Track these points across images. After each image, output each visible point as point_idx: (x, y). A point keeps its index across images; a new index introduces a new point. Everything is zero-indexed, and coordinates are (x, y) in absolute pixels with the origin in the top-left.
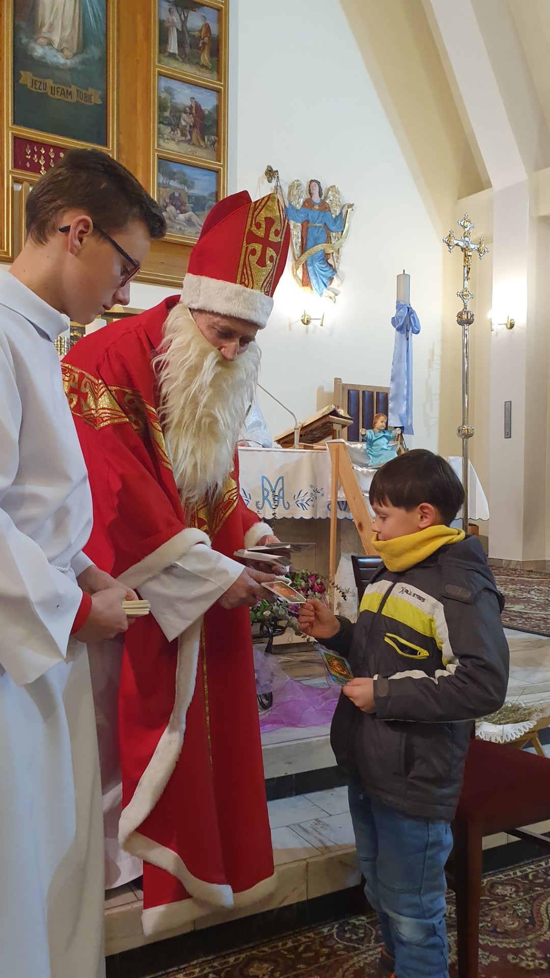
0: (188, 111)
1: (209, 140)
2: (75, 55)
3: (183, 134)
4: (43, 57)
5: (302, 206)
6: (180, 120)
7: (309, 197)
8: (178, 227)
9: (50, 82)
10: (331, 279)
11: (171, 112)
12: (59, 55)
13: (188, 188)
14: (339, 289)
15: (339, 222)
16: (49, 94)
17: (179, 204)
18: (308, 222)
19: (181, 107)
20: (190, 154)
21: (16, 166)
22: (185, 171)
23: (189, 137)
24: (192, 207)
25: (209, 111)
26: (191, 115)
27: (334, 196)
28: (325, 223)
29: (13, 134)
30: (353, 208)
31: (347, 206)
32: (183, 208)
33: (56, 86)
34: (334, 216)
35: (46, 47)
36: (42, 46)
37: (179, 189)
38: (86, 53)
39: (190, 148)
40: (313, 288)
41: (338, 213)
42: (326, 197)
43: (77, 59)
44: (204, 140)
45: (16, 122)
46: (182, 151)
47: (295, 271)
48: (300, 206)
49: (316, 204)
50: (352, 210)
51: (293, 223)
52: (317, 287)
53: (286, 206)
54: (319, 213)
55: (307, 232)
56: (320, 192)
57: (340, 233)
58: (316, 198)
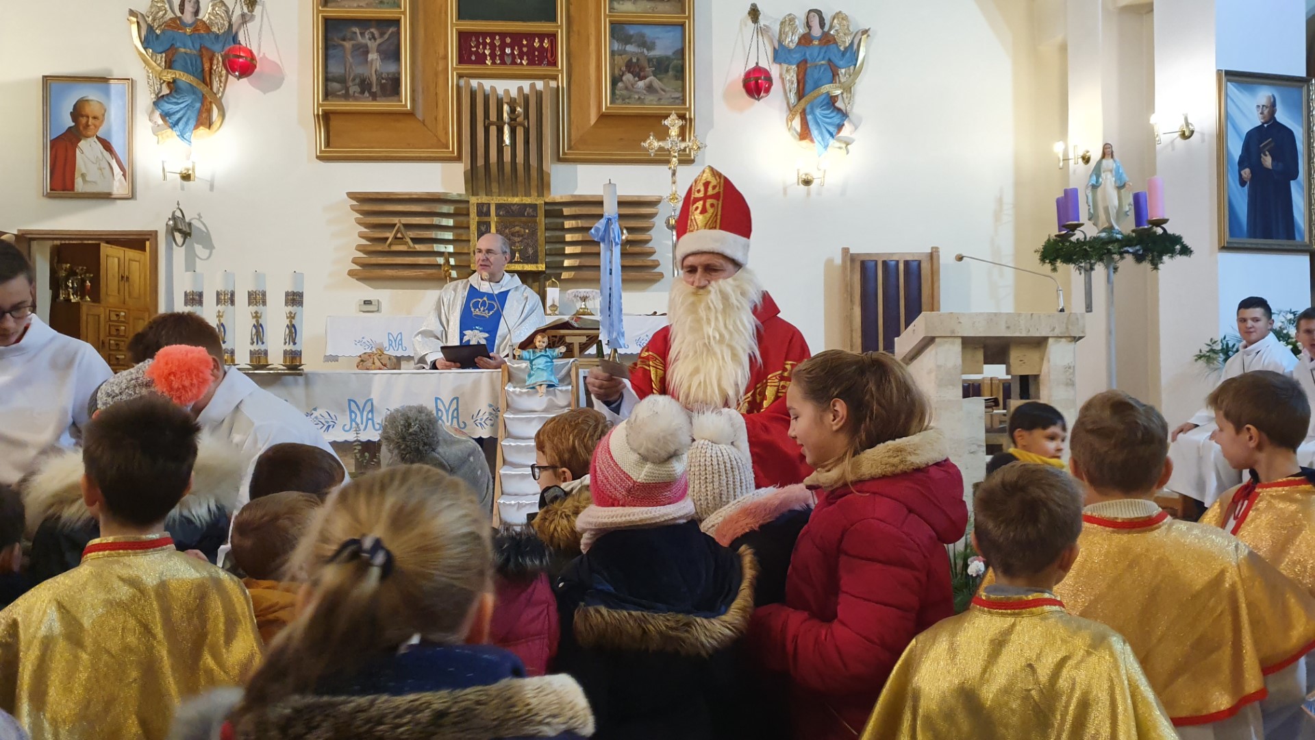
5: (798, 44)
7: (808, 30)
8: (637, 97)
10: (840, 127)
13: (648, 50)
14: (853, 136)
15: (848, 54)
17: (638, 70)
18: (805, 61)
20: (650, 11)
21: (461, 60)
22: (643, 32)
24: (653, 72)
27: (840, 24)
28: (830, 60)
29: (457, 30)
30: (869, 33)
31: (860, 33)
32: (642, 74)
34: (842, 48)
37: (637, 54)
39: (649, 5)
40: (815, 140)
41: (847, 44)
42: (831, 27)
45: (461, 16)
46: (639, 10)
47: (790, 123)
48: (795, 44)
49: (816, 38)
50: (868, 36)
51: (785, 66)
52: (819, 138)
53: (774, 48)
54: (820, 49)
55: (805, 74)
56: (822, 24)
57: (852, 68)
58: (817, 31)
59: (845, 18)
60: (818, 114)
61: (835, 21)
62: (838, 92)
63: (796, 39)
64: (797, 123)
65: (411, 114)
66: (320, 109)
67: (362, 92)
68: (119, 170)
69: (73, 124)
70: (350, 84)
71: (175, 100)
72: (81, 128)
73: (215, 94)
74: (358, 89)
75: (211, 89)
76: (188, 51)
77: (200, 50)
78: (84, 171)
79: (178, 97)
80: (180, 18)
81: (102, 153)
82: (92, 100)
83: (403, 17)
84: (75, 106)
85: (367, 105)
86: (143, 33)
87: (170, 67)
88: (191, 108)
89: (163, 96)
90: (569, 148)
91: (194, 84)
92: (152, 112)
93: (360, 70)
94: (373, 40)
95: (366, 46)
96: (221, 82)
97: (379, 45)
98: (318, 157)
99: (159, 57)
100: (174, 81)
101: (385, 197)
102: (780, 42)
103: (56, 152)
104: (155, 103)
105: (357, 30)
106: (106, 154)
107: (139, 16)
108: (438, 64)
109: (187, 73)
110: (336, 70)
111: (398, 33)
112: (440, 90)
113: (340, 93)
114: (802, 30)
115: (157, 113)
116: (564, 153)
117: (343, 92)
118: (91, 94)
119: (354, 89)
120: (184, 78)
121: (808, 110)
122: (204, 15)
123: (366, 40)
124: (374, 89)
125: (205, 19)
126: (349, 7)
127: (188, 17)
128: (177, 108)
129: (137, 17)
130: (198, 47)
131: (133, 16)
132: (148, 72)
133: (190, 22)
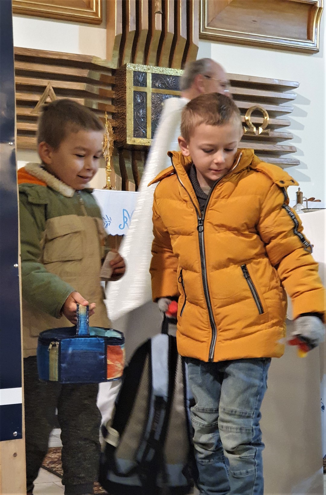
90: (208, 25)
101: (34, 54)
116: (205, 29)
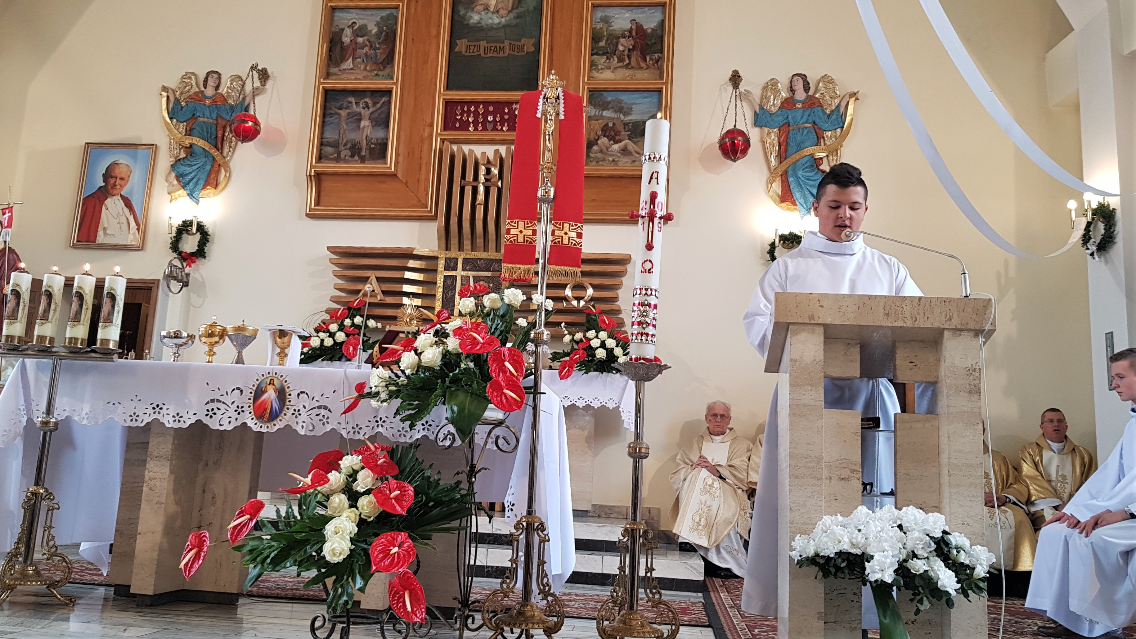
0: (627, 33)
1: (651, 59)
2: (510, 12)
3: (620, 60)
4: (479, 23)
5: (780, 108)
6: (617, 46)
7: (791, 95)
9: (483, 44)
11: (607, 41)
12: (495, 16)
13: (624, 115)
16: (483, 55)
17: (613, 134)
18: (787, 125)
19: (619, 33)
20: (629, 78)
21: (445, 128)
22: (620, 98)
23: (627, 61)
24: (628, 135)
25: (652, 29)
26: (631, 39)
27: (826, 88)
28: (814, 123)
29: (444, 99)
30: (858, 95)
31: (848, 96)
32: (617, 138)
33: (489, 45)
34: (828, 112)
35: (483, 13)
36: (479, 13)
38: (522, 7)
39: (628, 73)
40: (797, 203)
41: (833, 108)
43: (511, 15)
44: (645, 60)
45: (448, 88)
46: (618, 78)
47: (770, 186)
48: (777, 108)
49: (800, 101)
50: (857, 99)
51: (766, 130)
52: (802, 201)
53: (755, 112)
54: (803, 111)
55: (787, 137)
56: (807, 87)
57: (839, 130)
58: (800, 95)
59: (831, 81)
60: (800, 176)
61: (821, 85)
62: (822, 155)
63: (778, 102)
64: (777, 187)
65: (393, 176)
66: (313, 171)
67: (352, 156)
68: (135, 224)
69: (103, 184)
70: (343, 148)
71: (189, 163)
72: (109, 187)
73: (225, 158)
74: (348, 153)
75: (222, 153)
76: (206, 120)
77: (216, 120)
78: (106, 225)
79: (192, 160)
80: (203, 91)
81: (123, 209)
82: (121, 164)
83: (395, 87)
84: (107, 168)
85: (356, 167)
86: (171, 106)
87: (190, 135)
88: (202, 170)
89: (180, 160)
91: (207, 149)
92: (170, 173)
93: (352, 136)
94: (366, 109)
95: (360, 114)
96: (230, 147)
97: (371, 113)
98: (307, 215)
99: (181, 125)
100: (191, 146)
101: (362, 251)
102: (761, 107)
103: (86, 210)
104: (172, 166)
105: (352, 99)
106: (126, 211)
107: (170, 91)
108: (424, 130)
109: (203, 139)
110: (330, 135)
111: (389, 102)
112: (424, 155)
113: (332, 157)
114: (784, 94)
115: (173, 175)
117: (336, 155)
118: (122, 158)
119: (345, 153)
120: (199, 143)
121: (790, 173)
122: (223, 90)
123: (359, 109)
124: (363, 153)
125: (223, 93)
126: (348, 79)
127: (210, 92)
128: (190, 169)
129: (167, 92)
130: (215, 117)
131: (165, 91)
132: (170, 138)
133: (211, 95)
